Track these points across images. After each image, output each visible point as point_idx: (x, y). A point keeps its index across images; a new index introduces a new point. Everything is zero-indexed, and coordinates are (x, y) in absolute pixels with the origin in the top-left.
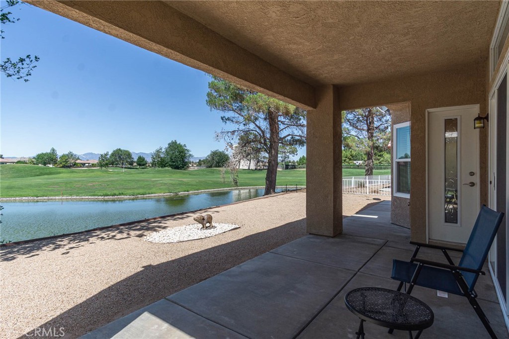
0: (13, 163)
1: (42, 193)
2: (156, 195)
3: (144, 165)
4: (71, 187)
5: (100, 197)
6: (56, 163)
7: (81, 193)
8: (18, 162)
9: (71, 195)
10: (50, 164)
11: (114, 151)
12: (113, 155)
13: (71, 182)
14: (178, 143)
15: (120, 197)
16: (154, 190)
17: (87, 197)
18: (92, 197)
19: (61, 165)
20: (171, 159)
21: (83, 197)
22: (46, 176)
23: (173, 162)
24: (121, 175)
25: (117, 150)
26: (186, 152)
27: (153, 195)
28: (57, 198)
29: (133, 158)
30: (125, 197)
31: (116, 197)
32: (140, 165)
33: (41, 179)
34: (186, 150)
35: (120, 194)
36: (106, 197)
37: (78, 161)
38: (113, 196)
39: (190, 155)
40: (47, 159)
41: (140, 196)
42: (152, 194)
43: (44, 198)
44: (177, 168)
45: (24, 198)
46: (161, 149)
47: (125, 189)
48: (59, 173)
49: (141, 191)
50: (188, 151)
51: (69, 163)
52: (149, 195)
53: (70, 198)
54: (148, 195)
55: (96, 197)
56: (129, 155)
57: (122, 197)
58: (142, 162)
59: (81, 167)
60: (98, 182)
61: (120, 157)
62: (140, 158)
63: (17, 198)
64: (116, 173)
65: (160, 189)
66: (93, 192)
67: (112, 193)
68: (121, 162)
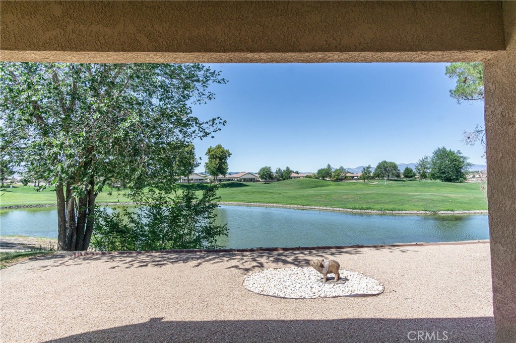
0: (304, 177)
1: (307, 203)
2: (408, 212)
3: (411, 177)
4: (329, 199)
5: (349, 210)
6: (331, 177)
7: (334, 205)
8: (307, 177)
9: (326, 206)
10: (327, 177)
11: (380, 164)
12: (379, 167)
13: (330, 194)
14: (448, 150)
15: (367, 211)
16: (406, 206)
17: (338, 209)
18: (343, 209)
19: (335, 179)
20: (440, 169)
21: (335, 209)
22: (319, 188)
23: (444, 173)
24: (381, 187)
25: (382, 162)
26: (462, 160)
27: (403, 212)
28: (316, 208)
29: (399, 170)
30: (373, 211)
31: (363, 211)
32: (406, 177)
33: (315, 190)
34: (462, 157)
35: (367, 208)
36: (354, 210)
37: (348, 175)
38: (360, 209)
39: (469, 164)
40: (325, 174)
41: (388, 212)
42: (403, 210)
43: (308, 207)
44: (449, 180)
45: (295, 206)
46: (426, 158)
47: (376, 203)
48: (328, 185)
49: (391, 206)
50: (465, 158)
51: (340, 177)
52: (399, 212)
53: (325, 208)
54: (397, 212)
55: (346, 210)
56: (395, 167)
57: (370, 211)
58: (409, 174)
59: (350, 180)
60: (352, 195)
61: (385, 169)
62: (407, 169)
63: (291, 206)
64: (376, 185)
65: (414, 205)
66: (344, 205)
67: (360, 207)
68: (387, 174)
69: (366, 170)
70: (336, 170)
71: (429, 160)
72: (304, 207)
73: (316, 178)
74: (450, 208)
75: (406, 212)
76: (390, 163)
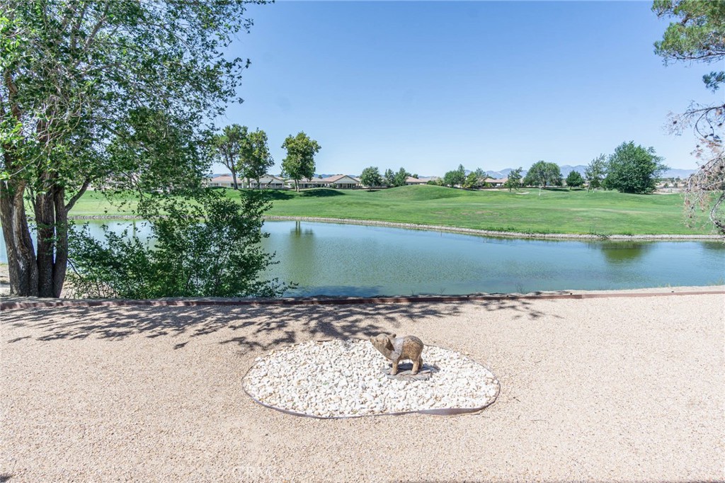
0: (425, 183)
1: (424, 221)
2: (566, 235)
3: (578, 185)
4: (456, 215)
5: (483, 231)
6: (464, 183)
7: (463, 224)
8: (429, 183)
9: (450, 225)
10: (457, 184)
11: (534, 165)
12: (532, 170)
13: (459, 209)
14: (636, 146)
15: (508, 233)
16: (565, 227)
17: (467, 230)
19: (469, 186)
20: (620, 175)
21: (464, 229)
22: (444, 199)
23: (625, 180)
24: (533, 200)
25: (539, 163)
26: (653, 161)
27: (559, 235)
28: (437, 227)
29: (561, 175)
30: (516, 234)
31: (503, 233)
32: (570, 184)
34: (655, 157)
35: (509, 230)
36: (490, 232)
37: (488, 180)
38: (499, 231)
40: (455, 179)
41: (538, 235)
42: (559, 233)
43: (425, 226)
44: (630, 190)
45: (407, 224)
46: (603, 158)
48: (458, 195)
49: (543, 227)
50: (657, 159)
51: (476, 184)
52: (554, 235)
53: (449, 228)
54: (551, 235)
55: (478, 231)
56: (555, 170)
57: (512, 233)
58: (575, 181)
59: (491, 188)
60: (490, 209)
61: (542, 173)
62: (573, 174)
65: (577, 226)
66: (477, 223)
67: (499, 227)
68: (544, 180)
69: (515, 175)
70: (472, 174)
71: (607, 160)
72: (420, 226)
73: (443, 185)
74: (628, 231)
75: (563, 235)
76: (550, 164)
